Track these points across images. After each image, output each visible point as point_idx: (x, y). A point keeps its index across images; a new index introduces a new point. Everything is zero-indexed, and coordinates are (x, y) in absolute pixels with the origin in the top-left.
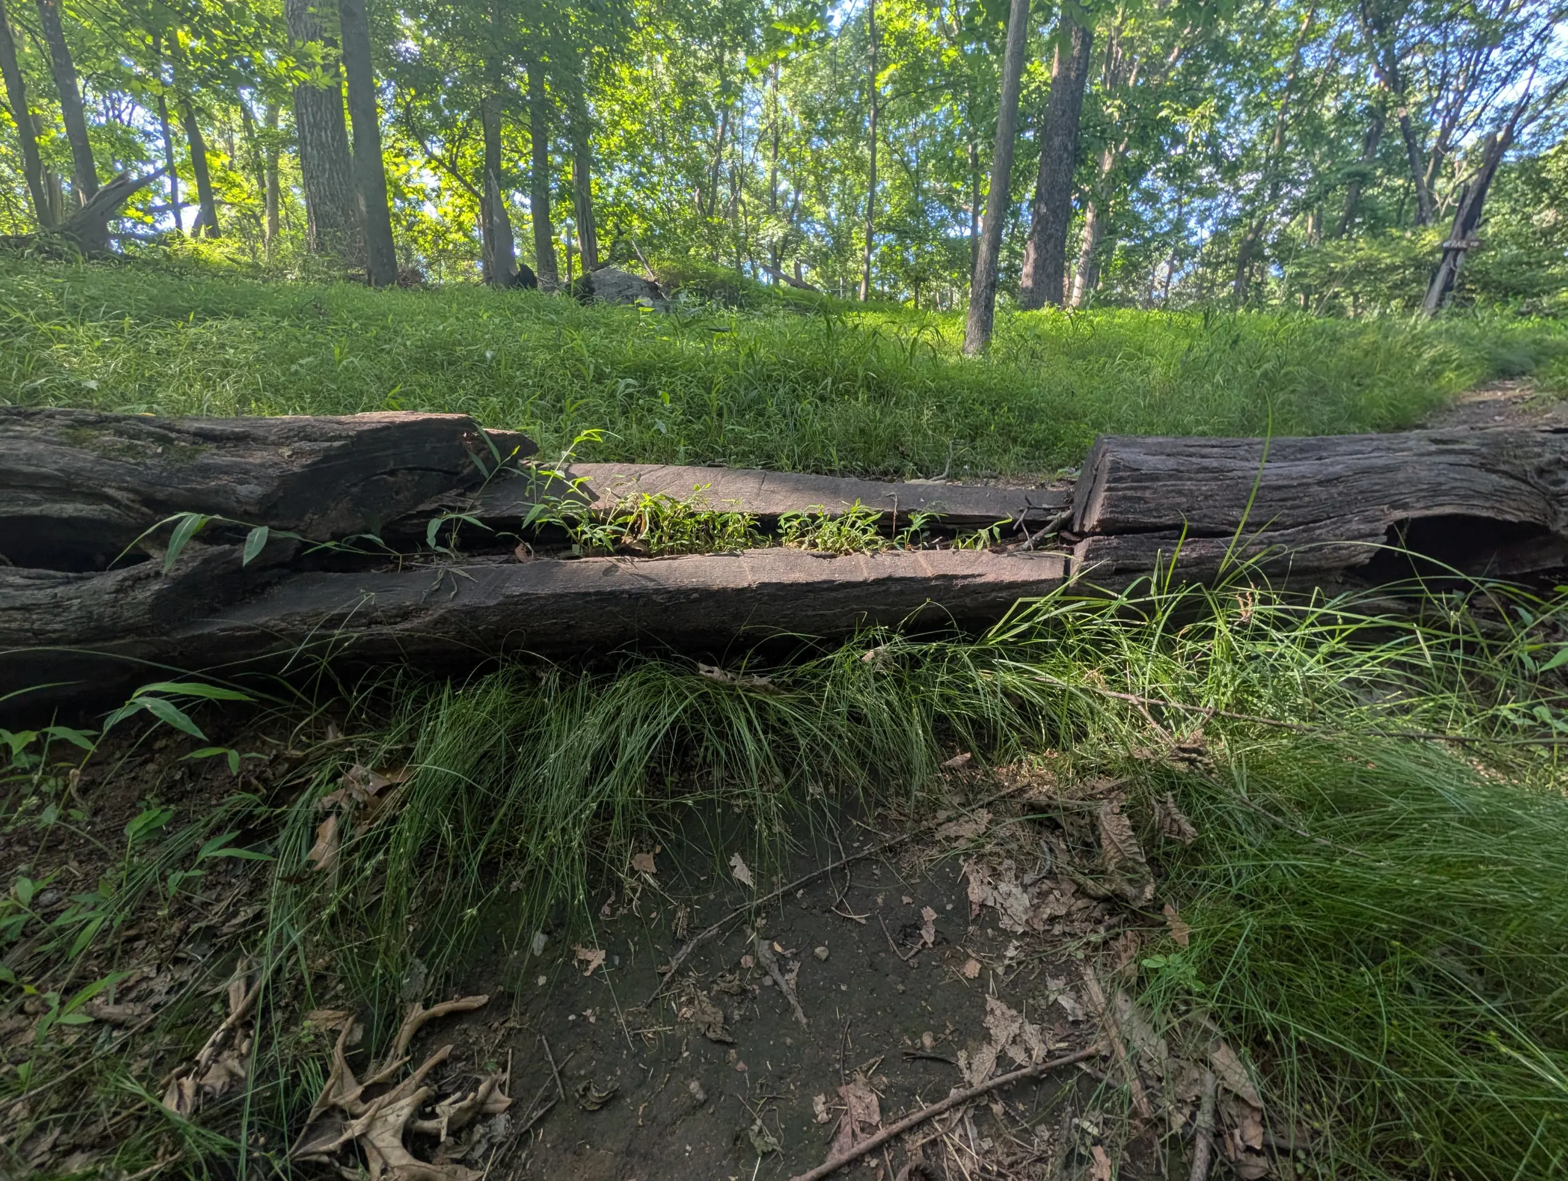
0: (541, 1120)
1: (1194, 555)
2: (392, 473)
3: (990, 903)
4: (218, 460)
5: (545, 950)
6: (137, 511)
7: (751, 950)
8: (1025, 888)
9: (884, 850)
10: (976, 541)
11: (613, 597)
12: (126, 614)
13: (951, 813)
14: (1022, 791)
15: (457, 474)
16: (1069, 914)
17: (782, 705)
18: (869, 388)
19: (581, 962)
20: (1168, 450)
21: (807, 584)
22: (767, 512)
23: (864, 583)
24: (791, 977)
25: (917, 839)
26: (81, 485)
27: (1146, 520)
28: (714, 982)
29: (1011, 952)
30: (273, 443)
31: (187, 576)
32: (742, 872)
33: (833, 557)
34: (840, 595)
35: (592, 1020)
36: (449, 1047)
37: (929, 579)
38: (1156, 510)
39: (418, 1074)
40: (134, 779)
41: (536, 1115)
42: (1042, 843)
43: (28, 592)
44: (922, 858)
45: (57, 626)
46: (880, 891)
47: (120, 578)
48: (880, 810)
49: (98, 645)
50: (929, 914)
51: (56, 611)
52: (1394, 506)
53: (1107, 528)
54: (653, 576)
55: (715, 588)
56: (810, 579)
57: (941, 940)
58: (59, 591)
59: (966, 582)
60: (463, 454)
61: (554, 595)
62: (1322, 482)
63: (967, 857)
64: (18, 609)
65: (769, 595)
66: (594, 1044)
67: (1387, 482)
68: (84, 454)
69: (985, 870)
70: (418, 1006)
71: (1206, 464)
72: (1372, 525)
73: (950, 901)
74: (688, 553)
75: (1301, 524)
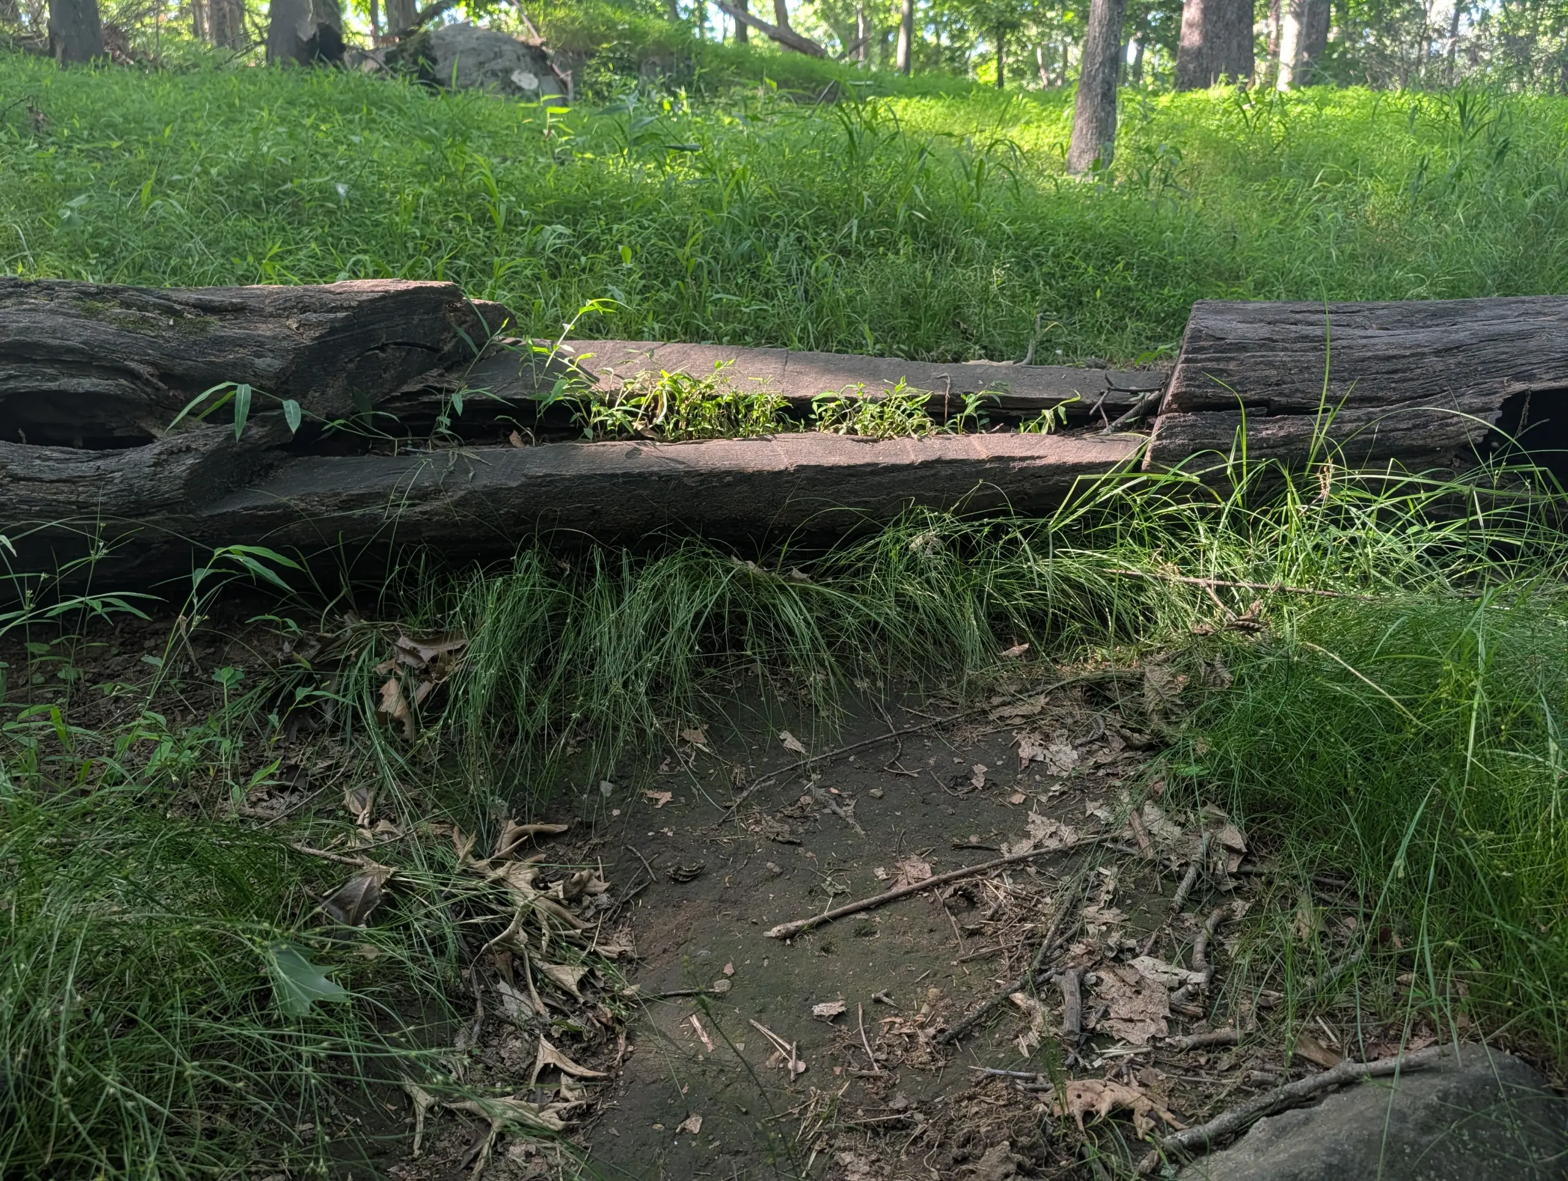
0: (637, 895)
1: (1282, 433)
2: (382, 348)
3: (1040, 758)
4: (226, 333)
5: (614, 792)
6: (155, 386)
7: (808, 793)
8: (1075, 748)
10: (1040, 426)
11: (641, 479)
12: (165, 488)
13: (1008, 699)
15: (438, 351)
16: (1114, 762)
19: (650, 799)
20: (1270, 318)
21: (849, 467)
22: (797, 395)
23: (911, 466)
24: (850, 809)
25: (971, 720)
27: (1228, 395)
28: (777, 811)
29: (1057, 787)
31: (213, 453)
32: (791, 742)
33: (875, 441)
34: (885, 479)
35: (670, 834)
36: (545, 854)
37: (983, 462)
38: (1241, 384)
39: (528, 862)
41: (632, 892)
42: (1098, 719)
43: (72, 465)
44: (975, 732)
45: (100, 499)
46: (931, 756)
47: (156, 451)
48: (931, 701)
50: (980, 768)
51: (99, 483)
52: (1517, 378)
54: (679, 459)
55: (750, 470)
56: (852, 462)
57: (991, 785)
58: (100, 463)
59: (1025, 464)
60: (447, 328)
61: (581, 477)
62: (1440, 351)
63: (1020, 729)
64: (65, 481)
65: (807, 479)
66: (675, 848)
67: (1516, 351)
68: (103, 326)
69: (1037, 737)
70: (512, 822)
71: (1306, 333)
72: (1487, 399)
73: (1000, 759)
74: (712, 438)
75: (1409, 399)
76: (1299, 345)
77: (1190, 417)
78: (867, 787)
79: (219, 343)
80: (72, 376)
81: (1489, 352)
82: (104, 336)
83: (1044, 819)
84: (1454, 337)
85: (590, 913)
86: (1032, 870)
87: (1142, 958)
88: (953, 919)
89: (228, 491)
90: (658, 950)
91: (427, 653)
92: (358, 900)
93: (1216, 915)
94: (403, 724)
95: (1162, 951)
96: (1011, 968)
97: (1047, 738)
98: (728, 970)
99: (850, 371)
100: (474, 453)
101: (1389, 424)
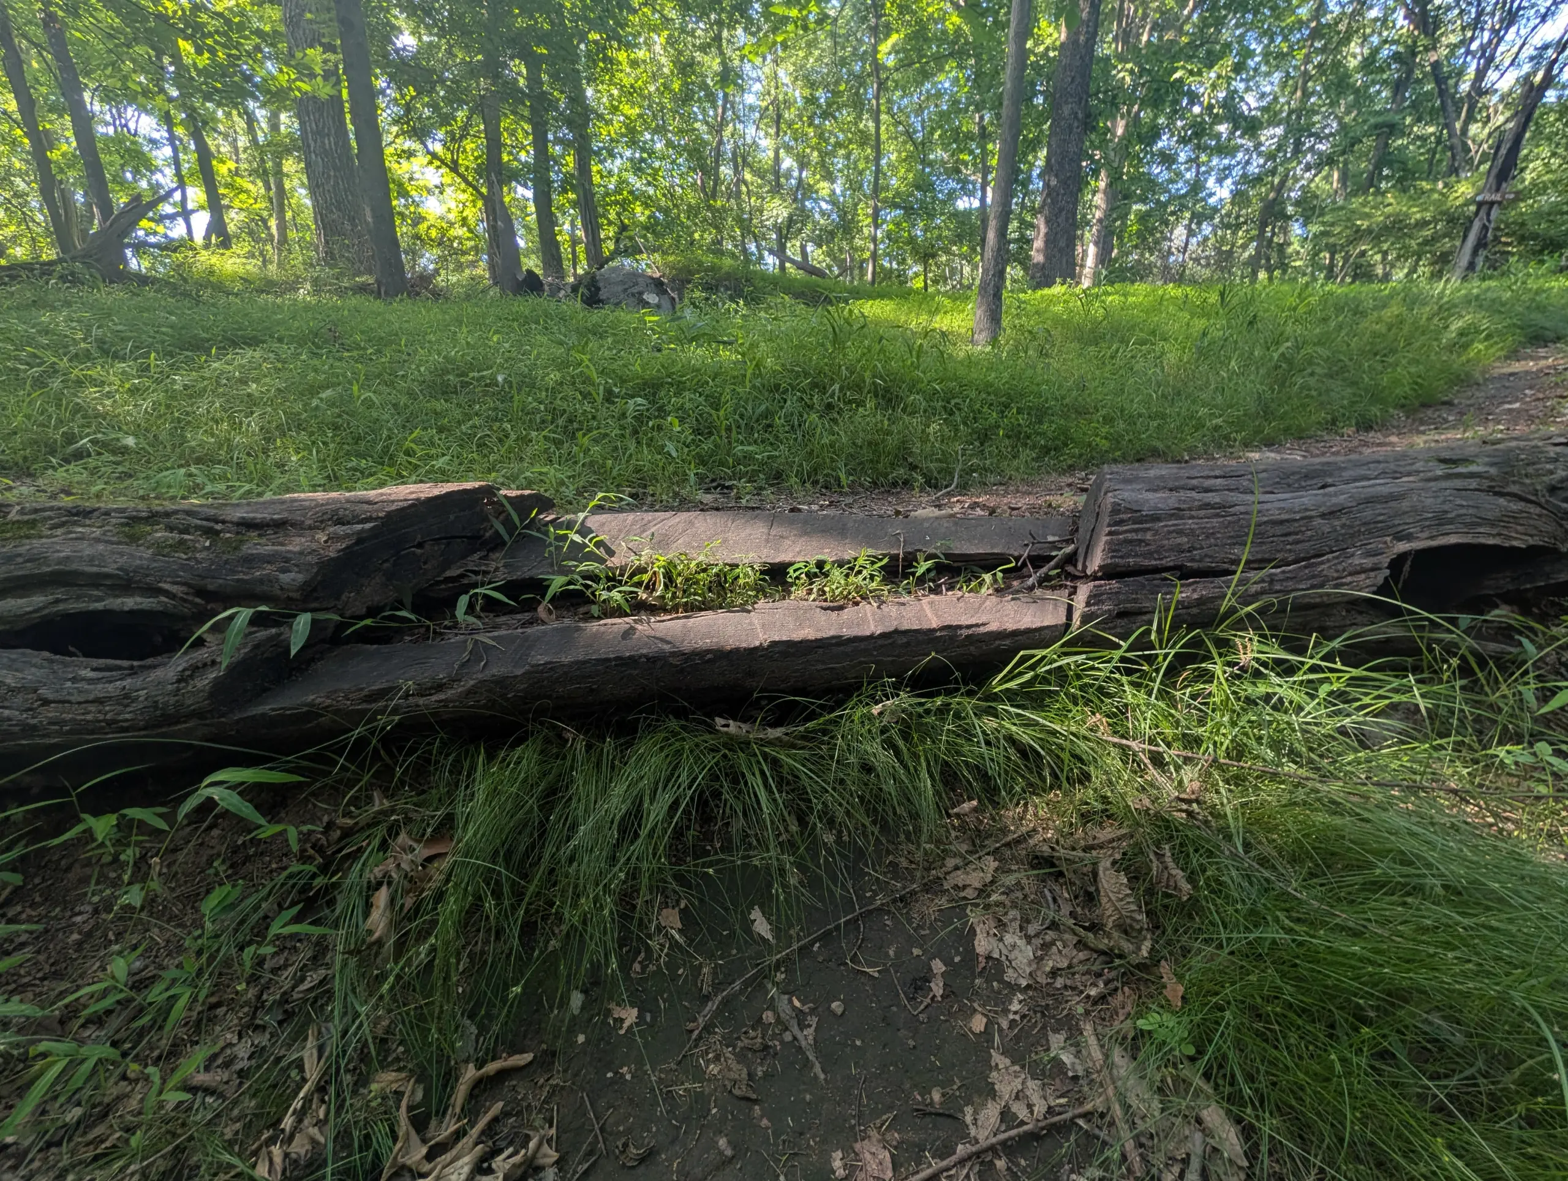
0: (586, 1174)
1: (1195, 596)
2: (420, 545)
3: (996, 955)
4: (261, 550)
5: (583, 1008)
6: (191, 602)
7: (772, 1006)
8: (1029, 939)
9: (894, 901)
10: (981, 584)
11: (631, 662)
12: (189, 702)
13: (958, 861)
14: (1027, 836)
15: (479, 537)
16: (1070, 967)
17: (793, 760)
18: (876, 396)
19: (615, 1020)
20: (1171, 485)
21: (817, 640)
22: (777, 560)
23: (871, 637)
24: (810, 1032)
25: (927, 888)
26: (139, 581)
27: (1146, 563)
28: (739, 1038)
29: (1015, 1006)
30: (310, 528)
31: (241, 663)
32: (762, 927)
33: (841, 608)
34: (849, 649)
35: (628, 1077)
36: (501, 1104)
37: (934, 630)
38: (1156, 552)
39: (475, 1132)
40: (201, 844)
41: (582, 1168)
42: (1046, 891)
43: (100, 686)
44: (932, 907)
45: (127, 716)
46: (891, 943)
47: (180, 668)
48: (891, 858)
50: (938, 966)
51: (126, 701)
52: (1399, 537)
53: (1108, 573)
54: (669, 638)
55: (729, 648)
56: (819, 635)
57: (949, 993)
58: (127, 682)
59: (970, 632)
60: (485, 519)
61: (577, 662)
62: (1325, 514)
63: (975, 906)
64: (92, 702)
65: (779, 652)
66: (630, 1101)
67: (1392, 511)
68: (140, 552)
69: (991, 921)
70: (471, 1066)
71: (1207, 500)
72: (1375, 559)
73: (958, 953)
74: (701, 610)
75: (1303, 560)
76: (1202, 513)
77: (1114, 584)
78: (831, 997)
79: (250, 561)
80: (116, 596)
81: (1368, 514)
82: (138, 562)
83: (1008, 1061)
84: (1334, 500)
86: (1001, 1163)
89: (265, 690)
99: (823, 531)
100: (493, 638)
101: (1290, 584)
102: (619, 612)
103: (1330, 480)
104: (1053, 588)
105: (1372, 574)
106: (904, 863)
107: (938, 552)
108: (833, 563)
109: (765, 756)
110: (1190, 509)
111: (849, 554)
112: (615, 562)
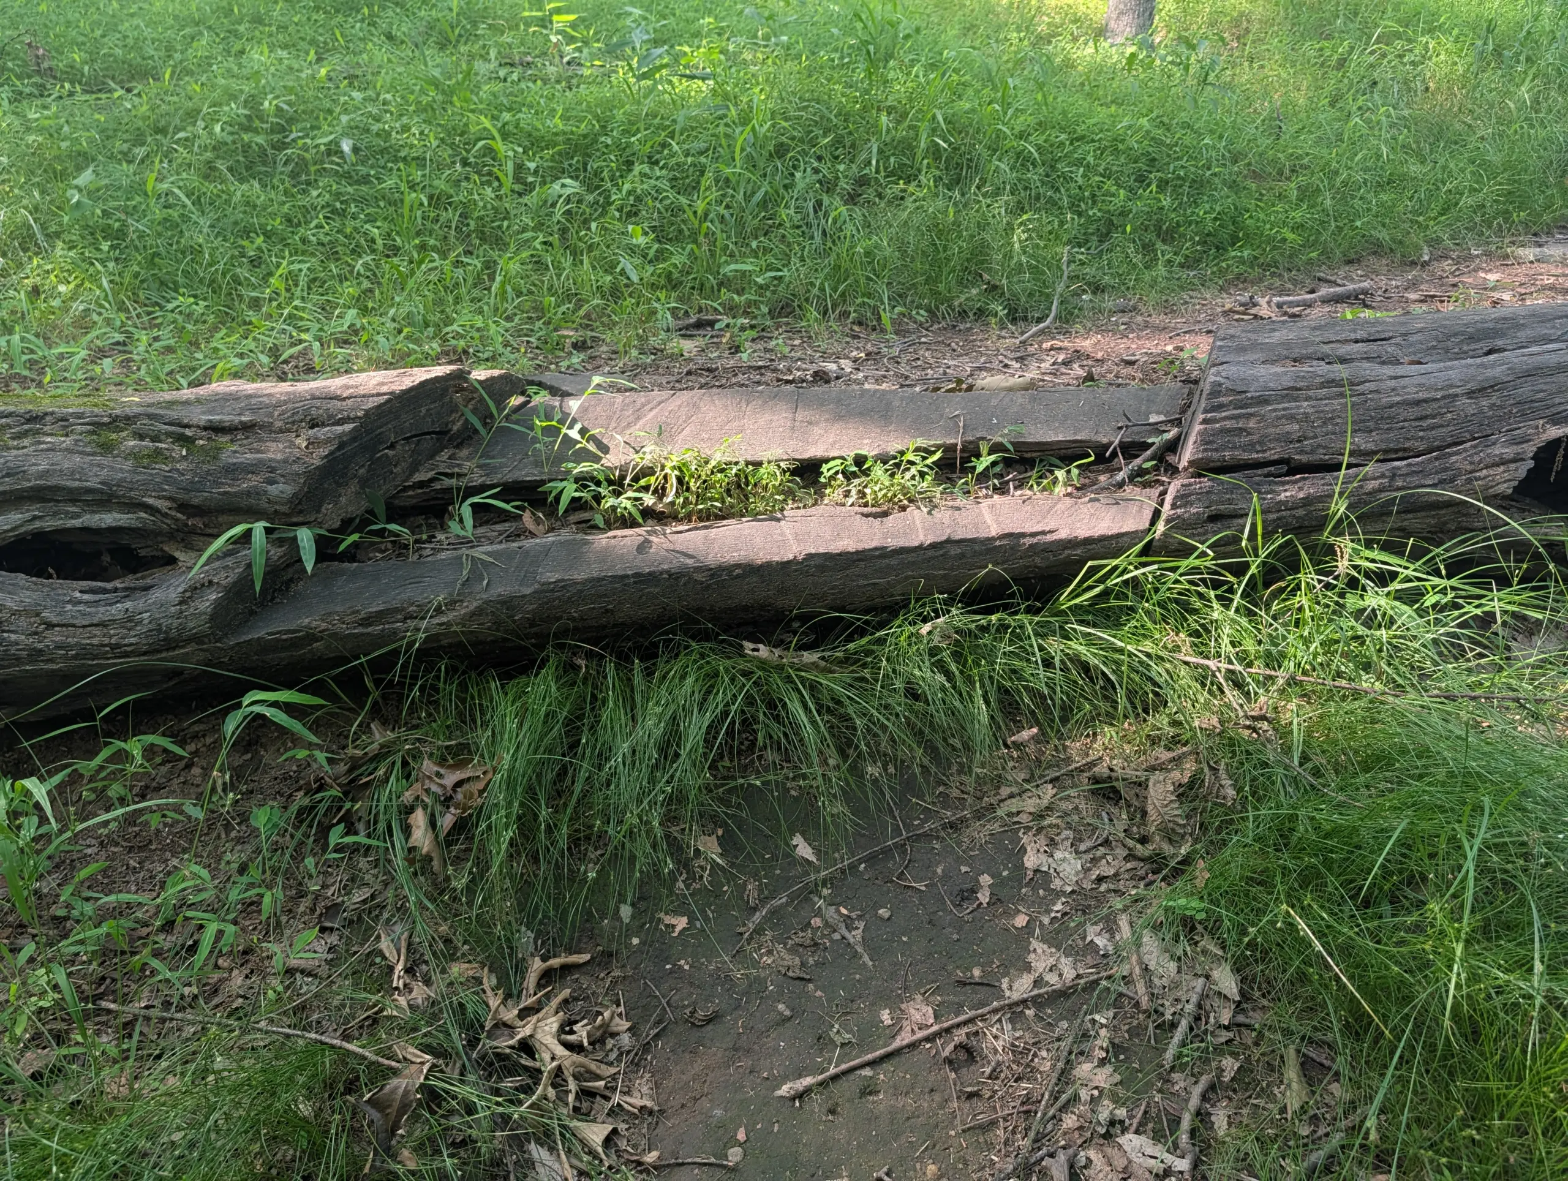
0: (658, 1036)
1: (1301, 495)
2: (392, 446)
3: (1045, 869)
5: (633, 917)
6: (172, 518)
7: (819, 913)
8: (1079, 854)
9: (944, 826)
10: (1055, 481)
11: (652, 578)
12: (191, 625)
13: (1015, 790)
14: (1093, 764)
15: (448, 431)
16: (1116, 875)
17: (834, 683)
19: (667, 926)
21: (857, 552)
23: (920, 548)
24: (858, 932)
25: (979, 816)
26: (123, 496)
27: (1246, 456)
28: (789, 938)
29: (1058, 907)
31: (235, 584)
32: (804, 850)
33: (885, 514)
34: (894, 562)
35: (687, 967)
36: (568, 991)
37: (993, 539)
38: (1260, 443)
41: (653, 1033)
42: (1104, 814)
43: (102, 609)
44: (981, 832)
45: (133, 640)
46: (939, 863)
47: (180, 589)
48: (941, 789)
49: (164, 655)
50: (986, 880)
51: (129, 625)
52: (1555, 420)
53: (1200, 468)
54: (690, 552)
55: (759, 562)
56: (861, 546)
57: (996, 900)
58: (128, 604)
59: (1035, 540)
60: (454, 409)
61: (592, 580)
62: (1473, 392)
63: (1028, 829)
64: (96, 625)
65: (816, 566)
66: (691, 984)
67: (1553, 388)
68: (119, 463)
69: (1042, 841)
70: (537, 959)
71: (1332, 376)
72: (1518, 449)
73: (1006, 868)
74: (724, 518)
75: (1438, 449)
76: (1324, 391)
77: (1205, 482)
78: (878, 906)
79: (233, 471)
80: (94, 512)
81: (1525, 390)
82: (120, 474)
83: (1045, 947)
84: (1489, 373)
85: (613, 1056)
86: (1031, 1013)
87: (1130, 1136)
88: (953, 1075)
89: (252, 613)
90: (677, 1104)
91: (451, 778)
92: (396, 1105)
93: (1204, 1080)
94: (431, 860)
95: (1150, 1125)
96: (1006, 1143)
97: (1052, 843)
98: (741, 1136)
99: (861, 414)
100: (487, 554)
101: (1416, 481)
102: (628, 522)
103: (1499, 343)
104: (1146, 485)
105: (1512, 466)
106: (955, 793)
107: (1005, 441)
108: (876, 458)
109: (803, 680)
110: (1308, 388)
111: (893, 447)
112: (612, 460)
